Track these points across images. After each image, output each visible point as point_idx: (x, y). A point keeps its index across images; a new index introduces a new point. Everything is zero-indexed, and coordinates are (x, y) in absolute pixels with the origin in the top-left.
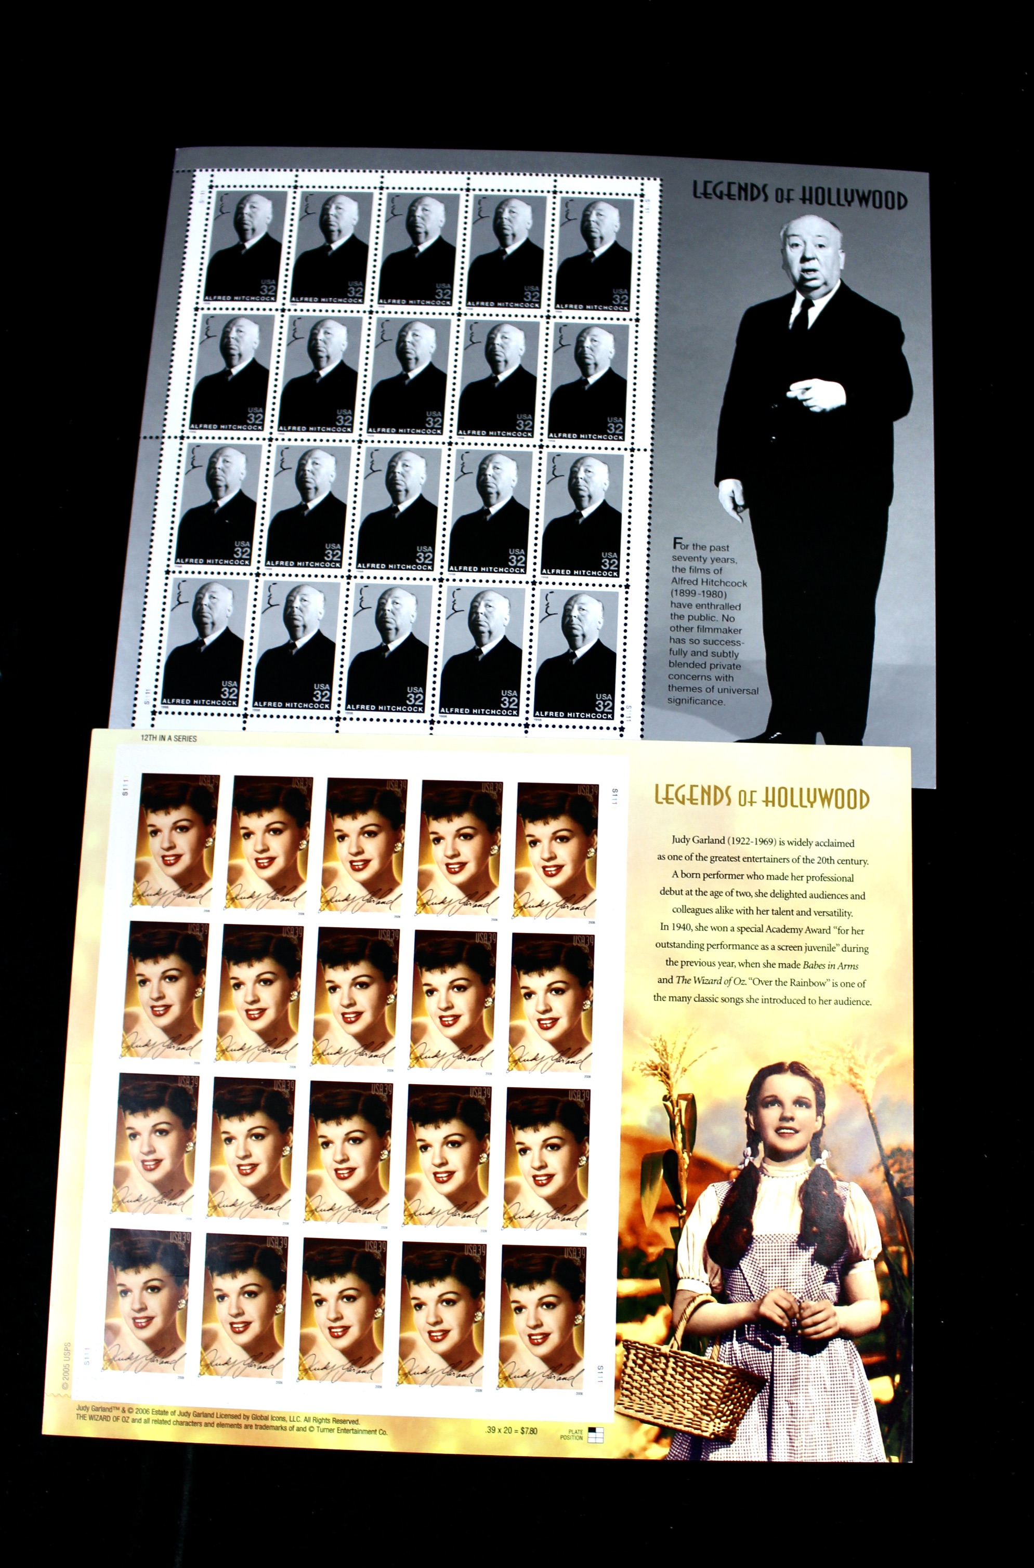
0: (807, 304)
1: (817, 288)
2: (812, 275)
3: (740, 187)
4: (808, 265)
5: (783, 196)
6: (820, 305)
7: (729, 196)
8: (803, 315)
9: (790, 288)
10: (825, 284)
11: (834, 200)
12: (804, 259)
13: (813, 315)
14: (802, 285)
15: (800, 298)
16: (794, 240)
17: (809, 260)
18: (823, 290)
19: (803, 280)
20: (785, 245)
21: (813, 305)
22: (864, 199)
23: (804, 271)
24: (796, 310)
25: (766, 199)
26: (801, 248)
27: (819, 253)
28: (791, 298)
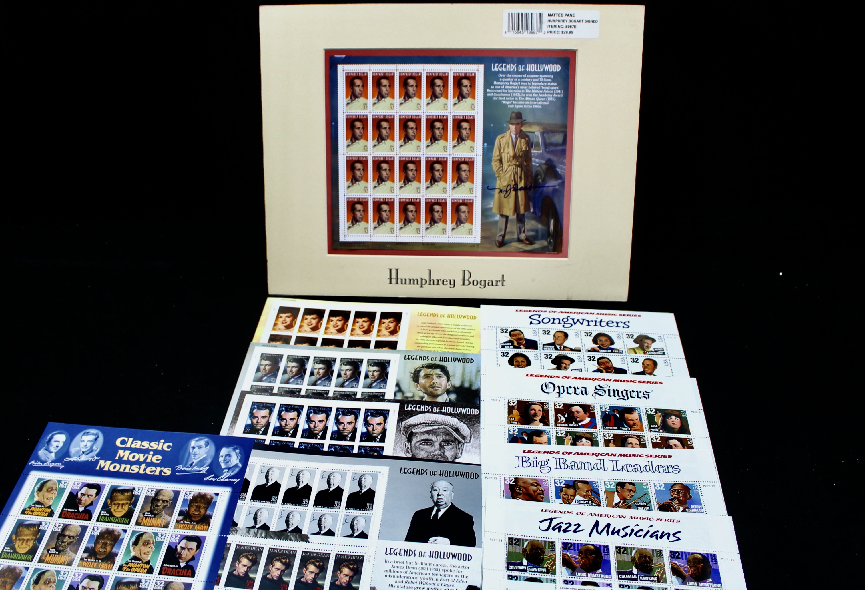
0: (438, 510)
1: (443, 505)
2: (441, 500)
3: (417, 470)
4: (439, 497)
5: (433, 473)
6: (443, 511)
7: (413, 473)
8: (437, 514)
9: (432, 504)
10: (446, 504)
11: (451, 475)
12: (438, 495)
13: (440, 514)
14: (437, 504)
15: (436, 508)
16: (435, 488)
17: (440, 495)
18: (445, 506)
19: (437, 502)
20: (432, 490)
21: (440, 511)
22: (462, 475)
23: (438, 499)
24: (434, 513)
25: (426, 474)
26: (438, 491)
27: (444, 493)
28: (432, 509)
